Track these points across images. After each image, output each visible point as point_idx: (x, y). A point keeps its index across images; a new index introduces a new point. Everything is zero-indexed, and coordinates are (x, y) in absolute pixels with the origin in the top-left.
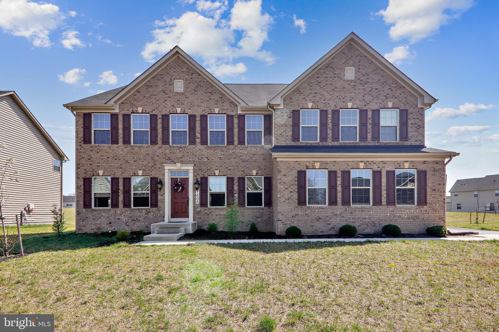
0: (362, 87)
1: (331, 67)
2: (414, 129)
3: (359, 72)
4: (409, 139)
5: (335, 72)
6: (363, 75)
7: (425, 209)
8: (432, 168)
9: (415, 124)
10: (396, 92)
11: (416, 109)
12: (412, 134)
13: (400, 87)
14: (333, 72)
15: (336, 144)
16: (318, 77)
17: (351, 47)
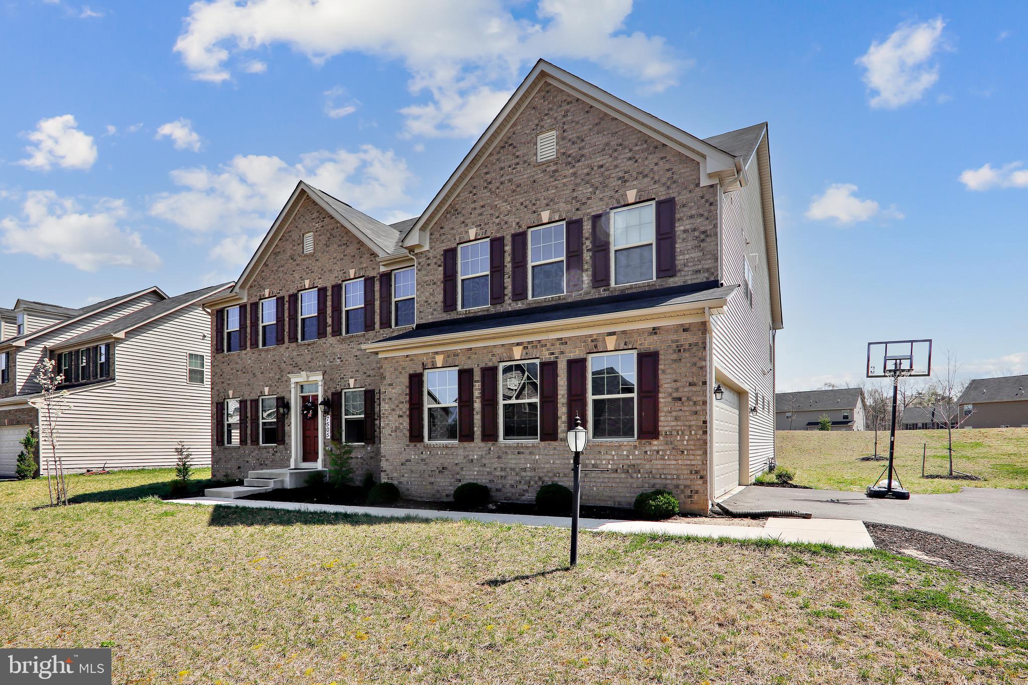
0: (571, 171)
1: (511, 145)
2: (691, 244)
3: (563, 139)
4: (680, 271)
5: (517, 154)
6: (573, 143)
7: (656, 448)
8: (674, 345)
9: (694, 230)
10: (646, 162)
11: (698, 192)
12: (687, 257)
13: (656, 147)
14: (514, 154)
15: (519, 305)
16: (487, 173)
17: (547, 89)
